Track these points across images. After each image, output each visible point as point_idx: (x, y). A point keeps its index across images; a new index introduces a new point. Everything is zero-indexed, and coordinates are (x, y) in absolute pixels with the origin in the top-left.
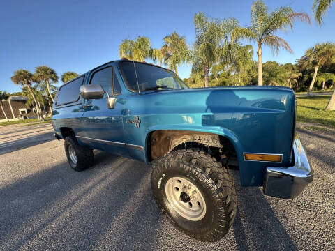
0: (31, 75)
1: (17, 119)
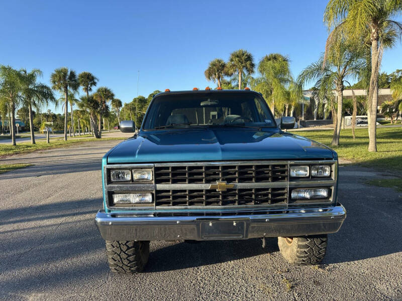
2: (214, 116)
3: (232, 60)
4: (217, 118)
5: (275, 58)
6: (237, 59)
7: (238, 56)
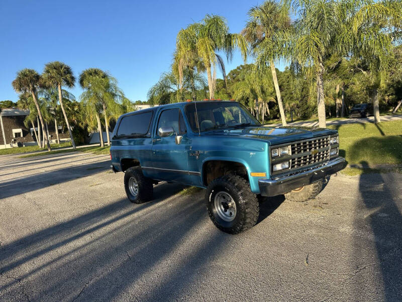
0: (38, 77)
1: (8, 146)
2: (18, 135)
3: (48, 72)
4: (22, 136)
5: (96, 72)
6: (54, 71)
7: (55, 68)
